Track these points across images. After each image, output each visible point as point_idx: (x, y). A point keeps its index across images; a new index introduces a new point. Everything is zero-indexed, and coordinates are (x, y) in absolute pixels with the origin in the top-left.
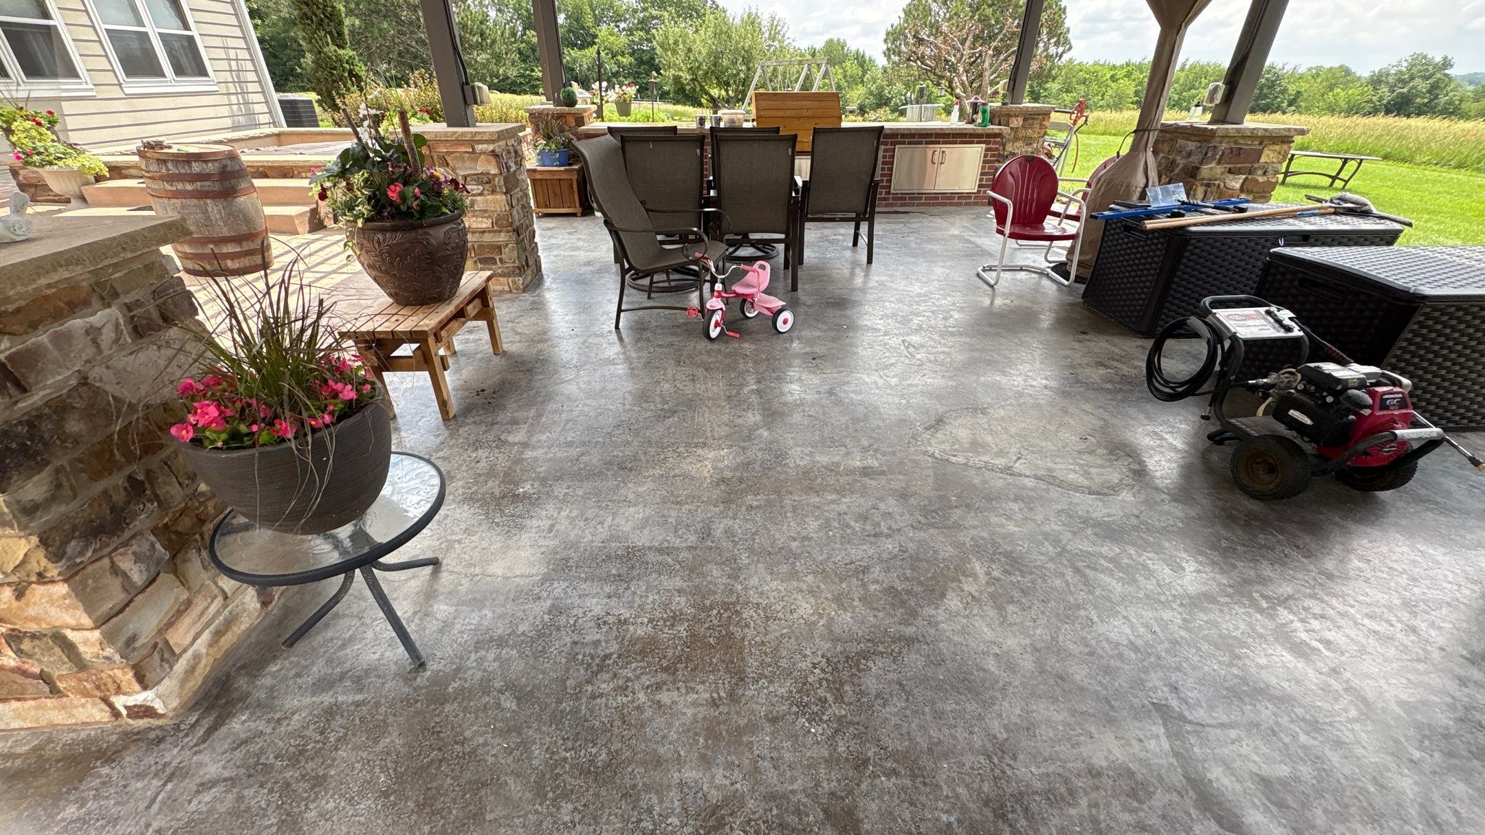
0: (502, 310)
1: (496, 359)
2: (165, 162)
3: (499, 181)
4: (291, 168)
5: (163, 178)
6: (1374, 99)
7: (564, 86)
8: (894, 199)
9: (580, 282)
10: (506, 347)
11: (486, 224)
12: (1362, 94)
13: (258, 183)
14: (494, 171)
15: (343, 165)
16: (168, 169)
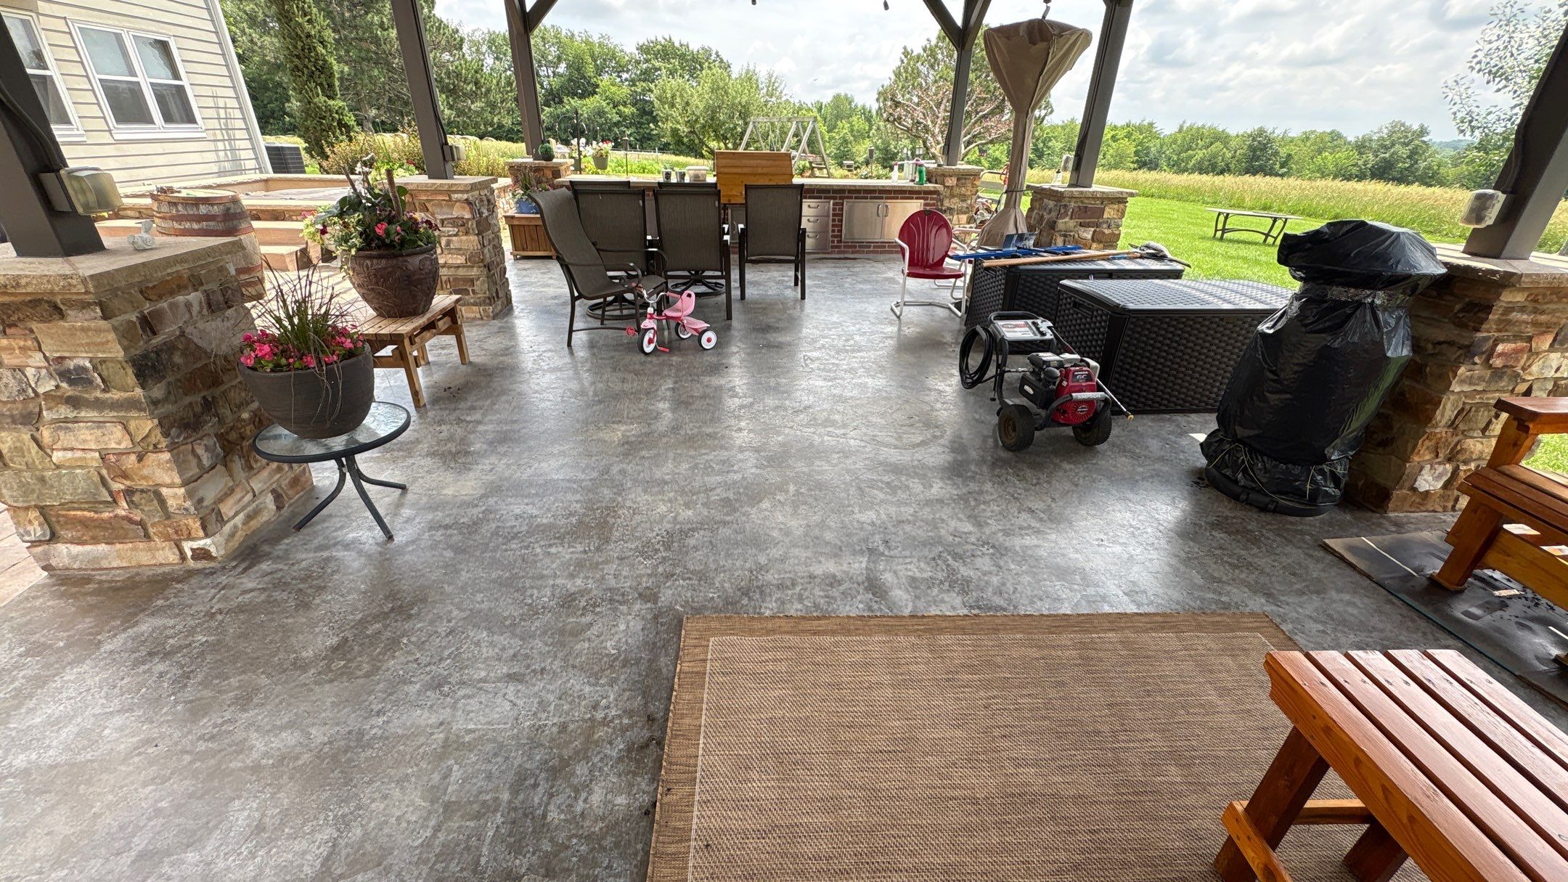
0: (470, 333)
1: (463, 368)
2: (175, 204)
3: (471, 224)
4: (283, 212)
5: (172, 218)
6: (1360, 163)
7: (543, 142)
8: (845, 247)
9: (544, 311)
10: (472, 359)
11: (460, 260)
12: (1348, 158)
13: (256, 224)
14: (468, 216)
15: (342, 209)
16: (178, 211)
